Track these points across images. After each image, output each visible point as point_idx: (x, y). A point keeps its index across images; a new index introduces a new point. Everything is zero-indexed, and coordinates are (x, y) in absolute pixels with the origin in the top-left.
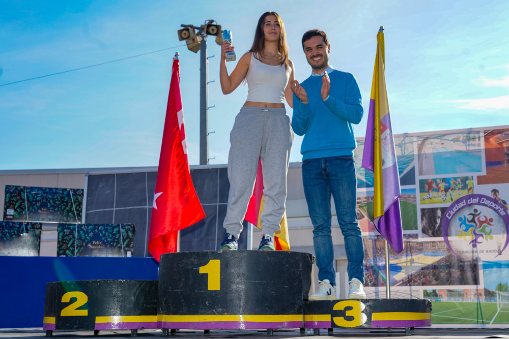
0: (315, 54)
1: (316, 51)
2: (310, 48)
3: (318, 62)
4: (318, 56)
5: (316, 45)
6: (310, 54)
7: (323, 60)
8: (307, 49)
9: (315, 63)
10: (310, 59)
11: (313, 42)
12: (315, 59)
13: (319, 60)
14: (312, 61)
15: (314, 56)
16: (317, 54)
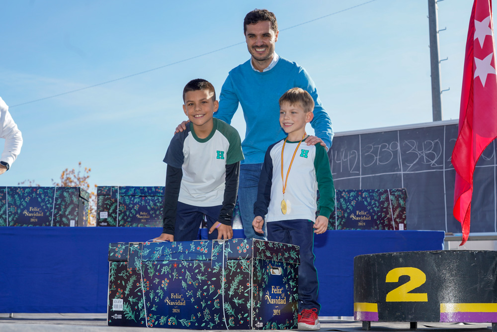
0: (259, 44)
1: (262, 40)
3: (261, 54)
4: (262, 46)
5: (263, 32)
6: (252, 42)
7: (267, 52)
9: (258, 55)
11: (257, 28)
12: (258, 50)
13: (263, 52)
15: (257, 47)
16: (262, 44)
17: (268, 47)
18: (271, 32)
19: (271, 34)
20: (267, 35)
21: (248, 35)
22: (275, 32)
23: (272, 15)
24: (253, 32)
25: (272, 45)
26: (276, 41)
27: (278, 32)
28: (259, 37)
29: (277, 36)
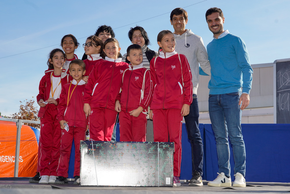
0: (214, 24)
1: (215, 22)
2: (211, 20)
3: (216, 30)
4: (216, 26)
5: (215, 18)
6: (210, 24)
7: (219, 28)
8: (209, 21)
9: (214, 31)
10: (211, 28)
11: (212, 17)
12: (214, 28)
13: (217, 28)
14: (212, 29)
15: (213, 26)
16: (216, 24)
17: (220, 26)
18: (220, 18)
19: (220, 19)
20: (218, 20)
21: (208, 21)
22: (222, 18)
23: (220, 9)
24: (210, 19)
25: (221, 25)
26: (223, 23)
27: (224, 18)
28: (213, 21)
29: (224, 20)
